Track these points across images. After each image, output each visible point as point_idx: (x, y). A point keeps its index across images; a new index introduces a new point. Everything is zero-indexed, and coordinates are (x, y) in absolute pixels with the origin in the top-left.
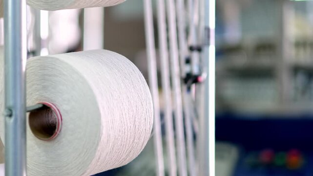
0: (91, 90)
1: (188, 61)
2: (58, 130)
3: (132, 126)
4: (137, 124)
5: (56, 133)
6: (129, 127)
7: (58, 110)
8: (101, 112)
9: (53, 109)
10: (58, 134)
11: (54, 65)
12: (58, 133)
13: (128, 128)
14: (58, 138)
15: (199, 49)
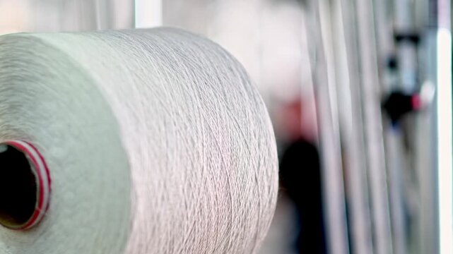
0: (108, 109)
1: (393, 64)
2: (40, 206)
3: (221, 196)
4: (234, 191)
5: (38, 213)
6: (213, 199)
7: (42, 158)
8: (134, 160)
9: (28, 156)
10: (43, 216)
11: (30, 53)
12: (42, 212)
13: (209, 200)
14: (44, 225)
15: (414, 39)
